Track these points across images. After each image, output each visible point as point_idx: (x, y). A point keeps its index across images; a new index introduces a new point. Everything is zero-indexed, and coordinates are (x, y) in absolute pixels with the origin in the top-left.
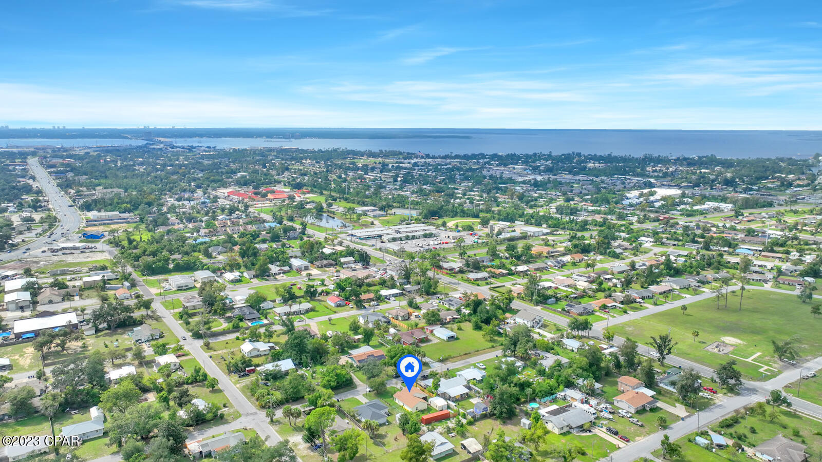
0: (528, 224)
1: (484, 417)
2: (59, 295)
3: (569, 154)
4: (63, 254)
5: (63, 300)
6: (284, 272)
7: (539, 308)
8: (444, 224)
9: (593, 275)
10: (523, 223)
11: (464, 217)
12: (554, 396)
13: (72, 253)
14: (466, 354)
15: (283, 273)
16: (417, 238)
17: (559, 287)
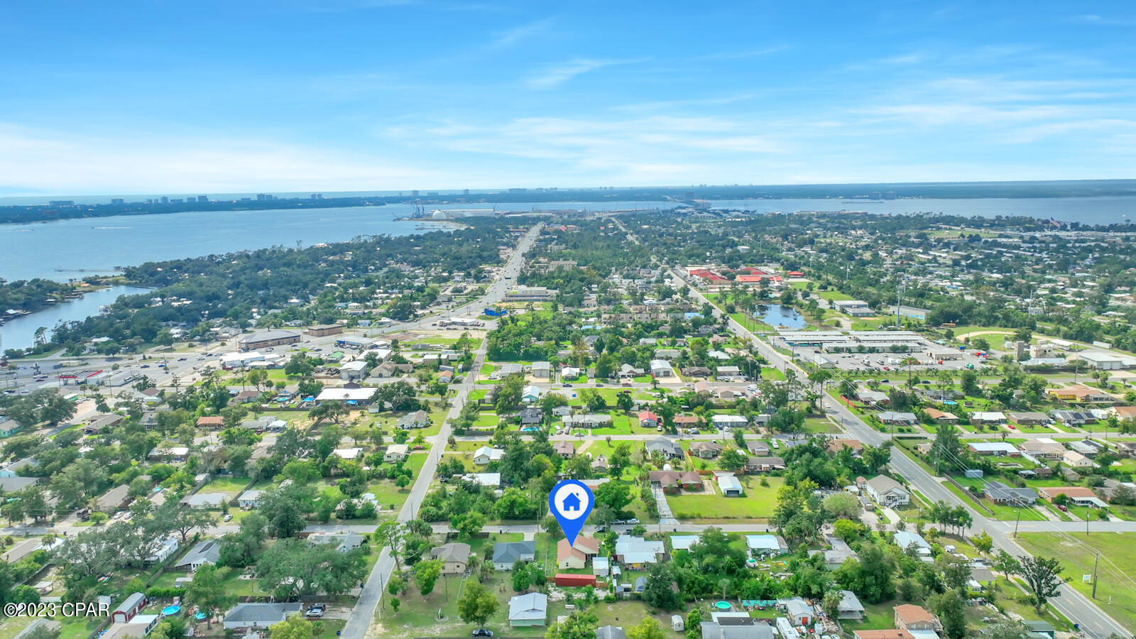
0: (1118, 347)
1: (638, 598)
2: (389, 370)
4: (448, 329)
5: (393, 375)
6: (636, 376)
7: (940, 480)
8: (949, 335)
9: (1123, 446)
10: (1108, 346)
11: (1006, 326)
12: (770, 602)
13: (455, 329)
14: (727, 518)
15: (634, 377)
16: (878, 352)
17: (1024, 454)
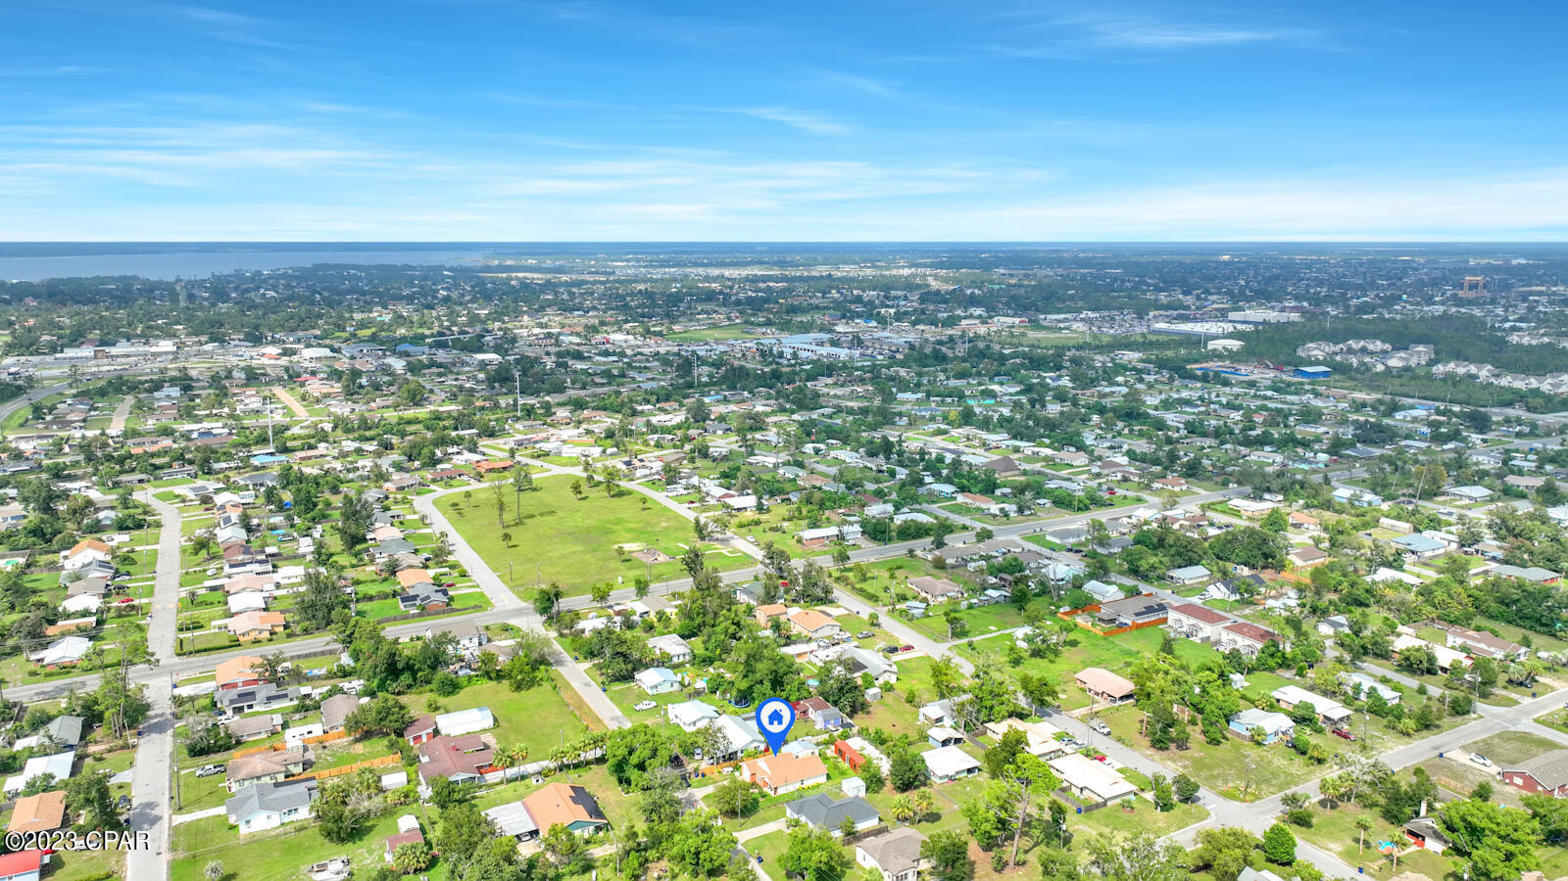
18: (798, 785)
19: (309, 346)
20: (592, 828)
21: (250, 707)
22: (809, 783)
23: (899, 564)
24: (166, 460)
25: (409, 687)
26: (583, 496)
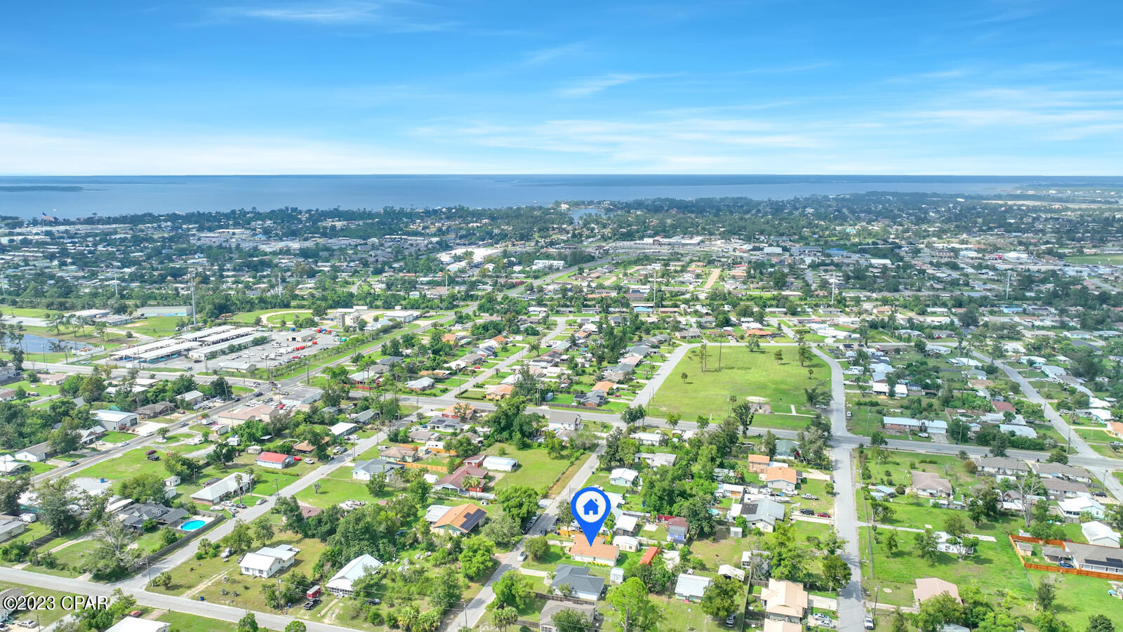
3: (282, 210)
10: (366, 307)
18: (591, 560)
19: (771, 245)
20: (459, 532)
21: (438, 427)
22: (598, 561)
23: (934, 460)
24: (594, 302)
25: (507, 439)
26: (783, 362)
